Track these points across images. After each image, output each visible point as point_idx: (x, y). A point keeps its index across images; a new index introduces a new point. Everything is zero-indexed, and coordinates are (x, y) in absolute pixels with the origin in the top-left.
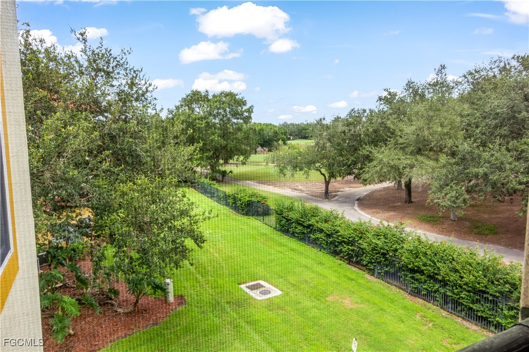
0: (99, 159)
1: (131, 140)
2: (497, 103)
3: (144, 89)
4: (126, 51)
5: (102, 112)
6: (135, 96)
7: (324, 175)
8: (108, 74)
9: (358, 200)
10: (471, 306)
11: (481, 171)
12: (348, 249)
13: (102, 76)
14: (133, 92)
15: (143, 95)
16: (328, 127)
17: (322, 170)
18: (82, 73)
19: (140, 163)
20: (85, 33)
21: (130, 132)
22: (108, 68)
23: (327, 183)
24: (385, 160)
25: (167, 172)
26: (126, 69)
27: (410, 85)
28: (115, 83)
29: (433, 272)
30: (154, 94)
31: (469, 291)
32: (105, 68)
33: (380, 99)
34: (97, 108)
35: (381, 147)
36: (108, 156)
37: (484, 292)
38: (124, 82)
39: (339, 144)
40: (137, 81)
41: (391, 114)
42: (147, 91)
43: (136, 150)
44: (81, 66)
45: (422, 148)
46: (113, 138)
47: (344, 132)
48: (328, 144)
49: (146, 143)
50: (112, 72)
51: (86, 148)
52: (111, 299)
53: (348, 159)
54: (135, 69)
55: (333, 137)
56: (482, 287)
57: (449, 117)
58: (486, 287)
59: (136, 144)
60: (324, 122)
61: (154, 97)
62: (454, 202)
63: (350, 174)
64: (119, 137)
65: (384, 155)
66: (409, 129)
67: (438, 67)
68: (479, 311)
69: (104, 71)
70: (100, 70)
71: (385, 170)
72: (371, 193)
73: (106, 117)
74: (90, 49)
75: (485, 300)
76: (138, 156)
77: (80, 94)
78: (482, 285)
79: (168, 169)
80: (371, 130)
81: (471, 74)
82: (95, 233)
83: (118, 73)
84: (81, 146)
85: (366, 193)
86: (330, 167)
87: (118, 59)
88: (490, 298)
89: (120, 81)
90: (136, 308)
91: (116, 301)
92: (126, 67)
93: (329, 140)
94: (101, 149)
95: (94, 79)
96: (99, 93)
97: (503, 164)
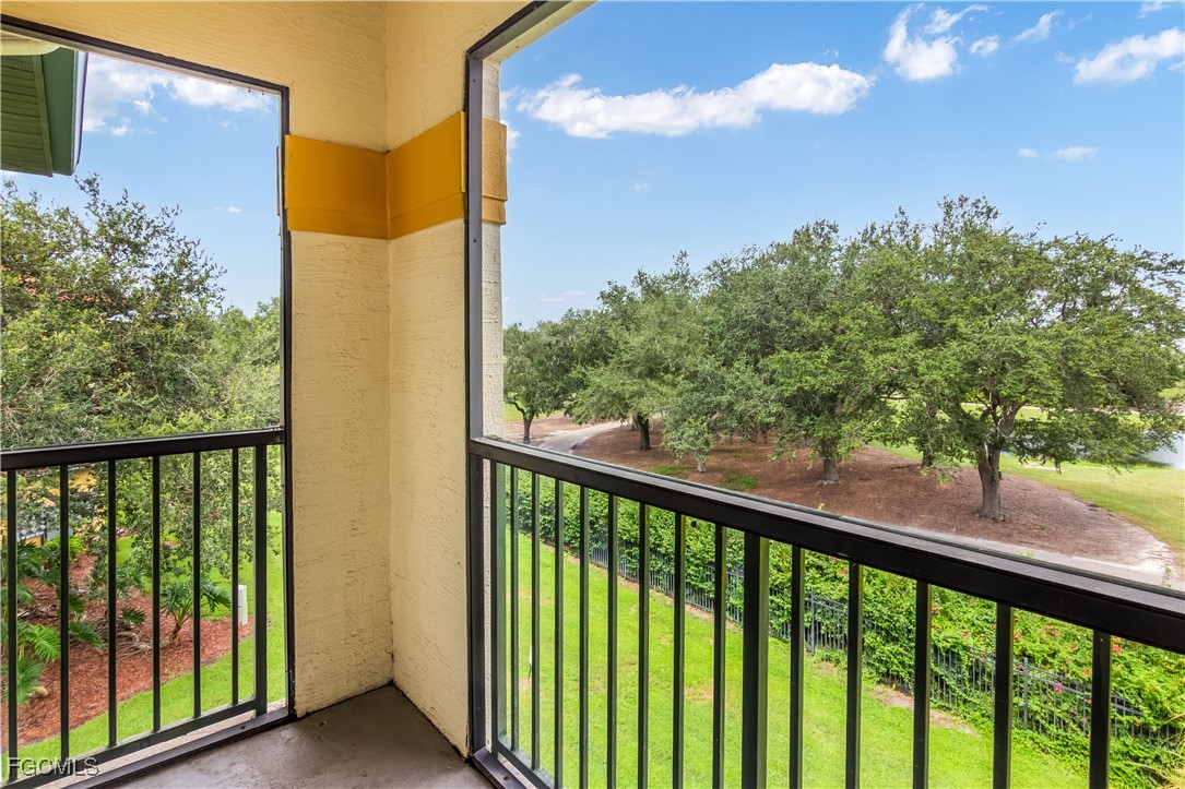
0: (111, 386)
1: (173, 355)
2: (745, 305)
3: (203, 273)
4: (169, 211)
5: (124, 309)
6: (186, 284)
7: (522, 410)
8: (136, 248)
9: (573, 448)
10: (701, 586)
11: (725, 399)
12: (544, 520)
13: (124, 251)
14: (182, 277)
15: (201, 282)
16: (526, 337)
17: (518, 403)
18: (86, 244)
19: (192, 391)
20: (95, 179)
21: (172, 341)
22: (137, 236)
23: (528, 423)
24: (604, 385)
25: (237, 406)
26: (170, 239)
27: (641, 277)
28: (149, 261)
29: (654, 543)
30: (221, 282)
31: (697, 566)
32: (132, 236)
33: (602, 295)
34: (114, 301)
35: (599, 366)
36: (130, 381)
38: (166, 261)
39: (541, 363)
40: (190, 260)
41: (613, 319)
42: (208, 276)
43: (183, 371)
44: (84, 232)
45: (653, 369)
46: (140, 351)
47: (549, 345)
48: (529, 362)
49: (201, 360)
50: (145, 244)
51: (87, 367)
52: (128, 629)
53: (555, 385)
54: (187, 240)
55: (534, 351)
57: (688, 324)
59: (184, 361)
60: (521, 329)
61: (220, 286)
62: (693, 444)
63: (558, 408)
64: (153, 349)
65: (604, 378)
66: (635, 341)
67: (677, 254)
69: (129, 243)
70: (121, 241)
71: (604, 401)
72: (594, 437)
73: (130, 317)
74: (104, 205)
76: (186, 380)
77: (81, 280)
79: (241, 402)
80: (587, 341)
81: (716, 264)
82: (99, 508)
83: (156, 246)
84: (78, 363)
85: (586, 438)
86: (528, 397)
87: (156, 223)
89: (159, 257)
90: (176, 640)
91: (137, 632)
92: (171, 235)
93: (529, 356)
94: (115, 370)
95: (110, 255)
96: (118, 277)
97: (750, 389)
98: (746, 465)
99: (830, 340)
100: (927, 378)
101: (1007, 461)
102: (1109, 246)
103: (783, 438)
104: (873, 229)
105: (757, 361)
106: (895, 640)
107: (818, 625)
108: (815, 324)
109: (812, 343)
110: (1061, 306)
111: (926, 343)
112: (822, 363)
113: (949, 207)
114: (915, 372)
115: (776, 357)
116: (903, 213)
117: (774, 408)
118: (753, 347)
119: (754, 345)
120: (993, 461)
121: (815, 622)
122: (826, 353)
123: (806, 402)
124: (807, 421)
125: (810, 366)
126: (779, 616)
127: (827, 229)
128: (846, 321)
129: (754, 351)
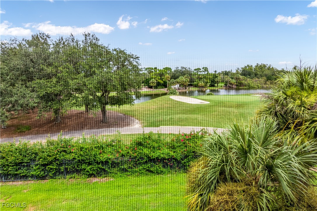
10: (16, 173)
11: (13, 99)
31: (13, 166)
37: (22, 163)
56: (20, 161)
58: (22, 160)
68: (21, 173)
75: (23, 167)
78: (20, 160)
88: (26, 165)
97: (24, 94)
98: (24, 122)
99: (56, 75)
100: (89, 87)
101: (108, 107)
102: (125, 51)
103: (41, 110)
104: (62, 39)
105: (26, 83)
106: (91, 164)
107: (66, 169)
108: (49, 70)
109: (49, 77)
110: (117, 66)
111: (86, 76)
112: (54, 83)
113: (86, 35)
114: (85, 85)
115: (34, 82)
116: (72, 36)
117: (36, 100)
118: (23, 78)
119: (24, 77)
120: (104, 108)
121: (66, 168)
122: (54, 80)
123: (48, 97)
124: (50, 103)
125: (49, 85)
126: (52, 171)
127: (45, 37)
128: (60, 68)
129: (25, 80)
